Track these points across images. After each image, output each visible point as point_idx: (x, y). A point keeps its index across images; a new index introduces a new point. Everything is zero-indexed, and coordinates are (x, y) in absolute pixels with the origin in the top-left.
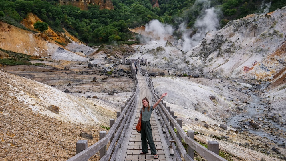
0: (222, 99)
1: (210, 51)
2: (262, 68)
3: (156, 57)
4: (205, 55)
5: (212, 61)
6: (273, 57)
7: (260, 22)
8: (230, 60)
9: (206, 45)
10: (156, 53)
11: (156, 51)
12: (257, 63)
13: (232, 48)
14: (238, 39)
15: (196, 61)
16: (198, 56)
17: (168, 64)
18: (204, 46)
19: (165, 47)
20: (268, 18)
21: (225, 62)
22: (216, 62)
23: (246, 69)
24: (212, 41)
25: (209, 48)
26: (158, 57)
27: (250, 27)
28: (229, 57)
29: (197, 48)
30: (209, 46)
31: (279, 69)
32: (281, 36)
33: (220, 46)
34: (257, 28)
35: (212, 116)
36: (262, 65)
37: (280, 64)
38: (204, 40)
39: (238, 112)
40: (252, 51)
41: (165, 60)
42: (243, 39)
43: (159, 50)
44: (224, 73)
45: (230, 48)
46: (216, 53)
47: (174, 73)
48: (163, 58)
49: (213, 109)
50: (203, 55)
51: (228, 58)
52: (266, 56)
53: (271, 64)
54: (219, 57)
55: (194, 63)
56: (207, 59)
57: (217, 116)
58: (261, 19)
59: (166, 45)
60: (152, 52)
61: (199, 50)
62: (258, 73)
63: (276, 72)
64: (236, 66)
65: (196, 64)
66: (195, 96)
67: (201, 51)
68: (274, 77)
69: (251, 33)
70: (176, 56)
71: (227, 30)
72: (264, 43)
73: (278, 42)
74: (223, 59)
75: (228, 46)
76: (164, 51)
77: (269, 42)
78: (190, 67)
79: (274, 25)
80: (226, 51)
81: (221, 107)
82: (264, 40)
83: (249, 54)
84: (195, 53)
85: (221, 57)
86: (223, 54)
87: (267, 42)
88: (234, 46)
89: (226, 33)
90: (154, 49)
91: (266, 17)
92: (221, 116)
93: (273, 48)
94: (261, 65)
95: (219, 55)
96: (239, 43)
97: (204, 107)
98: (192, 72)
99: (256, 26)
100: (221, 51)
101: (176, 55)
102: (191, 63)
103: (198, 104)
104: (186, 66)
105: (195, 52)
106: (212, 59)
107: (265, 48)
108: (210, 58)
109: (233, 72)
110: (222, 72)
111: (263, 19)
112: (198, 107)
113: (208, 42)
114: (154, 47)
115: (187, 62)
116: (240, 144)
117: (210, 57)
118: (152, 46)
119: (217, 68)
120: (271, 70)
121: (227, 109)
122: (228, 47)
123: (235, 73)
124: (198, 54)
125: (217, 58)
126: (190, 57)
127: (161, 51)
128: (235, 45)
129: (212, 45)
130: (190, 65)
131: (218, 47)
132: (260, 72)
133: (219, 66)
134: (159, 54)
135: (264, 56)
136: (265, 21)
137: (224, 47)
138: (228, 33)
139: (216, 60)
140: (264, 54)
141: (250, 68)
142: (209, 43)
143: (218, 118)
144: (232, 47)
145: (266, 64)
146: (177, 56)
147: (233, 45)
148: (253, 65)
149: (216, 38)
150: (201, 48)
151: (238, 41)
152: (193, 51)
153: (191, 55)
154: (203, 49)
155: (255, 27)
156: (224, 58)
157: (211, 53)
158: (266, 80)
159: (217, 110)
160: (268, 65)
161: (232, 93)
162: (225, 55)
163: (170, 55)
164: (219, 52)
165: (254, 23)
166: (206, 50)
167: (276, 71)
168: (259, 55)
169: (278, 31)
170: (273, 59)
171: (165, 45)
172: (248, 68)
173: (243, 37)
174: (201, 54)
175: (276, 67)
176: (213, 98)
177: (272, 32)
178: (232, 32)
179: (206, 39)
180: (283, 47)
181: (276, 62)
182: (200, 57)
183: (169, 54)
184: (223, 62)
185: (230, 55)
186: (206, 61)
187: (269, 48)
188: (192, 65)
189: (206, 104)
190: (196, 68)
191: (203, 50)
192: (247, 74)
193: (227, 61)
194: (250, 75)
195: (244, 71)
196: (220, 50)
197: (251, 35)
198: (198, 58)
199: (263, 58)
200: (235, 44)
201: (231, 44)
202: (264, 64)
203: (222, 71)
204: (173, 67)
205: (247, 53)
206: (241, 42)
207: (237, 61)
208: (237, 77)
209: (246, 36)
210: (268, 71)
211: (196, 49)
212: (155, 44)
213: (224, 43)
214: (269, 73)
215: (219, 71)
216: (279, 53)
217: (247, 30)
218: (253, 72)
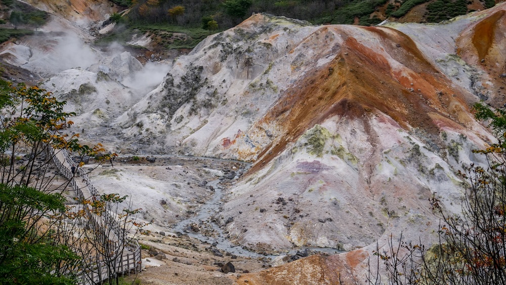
0: (174, 203)
1: (179, 100)
2: (247, 141)
3: (80, 107)
4: (170, 108)
5: (182, 122)
6: (260, 126)
7: (256, 54)
8: (209, 121)
9: (173, 88)
10: (79, 98)
11: (79, 94)
12: (241, 133)
13: (213, 99)
14: (224, 81)
15: (155, 122)
16: (159, 112)
17: (106, 126)
18: (170, 89)
19: (96, 82)
20: (268, 48)
21: (203, 125)
22: (187, 125)
23: (227, 142)
24: (183, 79)
25: (178, 94)
26: (84, 108)
27: (242, 61)
28: (209, 115)
29: (156, 94)
30: (178, 90)
31: (266, 145)
32: (275, 90)
33: (195, 94)
34: (251, 65)
35: (160, 224)
36: (247, 136)
37: (267, 137)
38: (170, 77)
39: (187, 216)
40: (237, 112)
41: (100, 117)
42: (233, 81)
43: (85, 92)
44: (196, 148)
45: (210, 98)
46: (188, 106)
47: (118, 149)
48: (94, 112)
49: (161, 216)
50: (166, 109)
51: (206, 116)
52: (254, 122)
53: (257, 136)
54: (193, 115)
55: (150, 127)
56: (175, 117)
57: (165, 223)
58: (258, 49)
59: (98, 79)
60: (71, 97)
61: (160, 98)
62: (241, 149)
63: (262, 149)
64: (215, 136)
65: (154, 129)
66: (144, 203)
67: (165, 101)
68: (259, 157)
69: (243, 73)
70: (119, 104)
71: (210, 57)
72: (254, 100)
73: (271, 100)
74: (199, 118)
75: (207, 94)
76: (94, 94)
77: (259, 99)
78: (145, 135)
79: (269, 69)
80: (204, 104)
81: (171, 212)
82: (254, 94)
83: (234, 117)
84: (155, 105)
85: (196, 115)
86: (198, 110)
87: (257, 99)
88: (216, 95)
89: (208, 63)
90: (74, 91)
91: (264, 46)
92: (169, 223)
93: (264, 109)
94: (245, 137)
95: (193, 111)
96: (225, 90)
97: (153, 214)
98: (148, 148)
99: (250, 60)
100: (196, 104)
101: (119, 102)
102: (146, 126)
103: (147, 212)
104: (138, 134)
105: (153, 102)
106: (182, 117)
107: (254, 109)
108: (178, 116)
109: (209, 147)
110: (194, 146)
111: (261, 49)
112: (147, 215)
113: (177, 81)
114: (73, 84)
115: (140, 125)
116: (169, 244)
117: (178, 113)
118: (70, 81)
119: (188, 136)
120: (256, 146)
121: (176, 214)
122: (207, 97)
123: (212, 149)
124: (158, 108)
125: (189, 117)
126: (144, 112)
127: (89, 93)
128: (218, 93)
129: (183, 87)
130: (144, 130)
131: (192, 96)
132: (244, 147)
133: (191, 133)
134: (86, 101)
135: (251, 122)
136: (263, 53)
137: (201, 96)
138: (211, 63)
139: (187, 120)
140: (251, 119)
141: (231, 141)
142: (178, 84)
143: (166, 225)
144: (214, 96)
145: (252, 135)
146: (121, 105)
147: (214, 94)
148: (236, 136)
149: (191, 73)
150: (164, 93)
151: (224, 85)
152: (150, 101)
153: (146, 108)
154: (168, 96)
155: (248, 63)
156: (201, 117)
157: (180, 104)
158: (249, 161)
159: (166, 216)
160: (253, 137)
161: (190, 192)
162: (202, 111)
163: (108, 102)
164: (193, 106)
165: (247, 55)
166: (172, 98)
167: (262, 147)
168: (245, 119)
169: (272, 82)
170: (261, 128)
171: (96, 78)
172: (229, 140)
173: (232, 77)
174: (164, 106)
175: (263, 142)
176: (163, 203)
177: (264, 82)
178: (218, 60)
179: (173, 75)
180: (275, 109)
181: (264, 133)
182: (162, 113)
183: (106, 100)
184: (198, 125)
185: (211, 111)
186: (172, 121)
187: (258, 109)
188: (147, 130)
189: (155, 211)
190: (155, 138)
191: (168, 98)
192: (226, 151)
193: (206, 122)
194: (231, 152)
195: (223, 146)
196: (194, 102)
197: (243, 76)
198: (159, 116)
199: (250, 125)
200: (219, 91)
201: (212, 90)
202: (249, 135)
203: (194, 144)
204: (115, 135)
205: (231, 114)
206: (228, 86)
207: (217, 126)
208: (214, 155)
209: (236, 77)
210: (253, 146)
211: (155, 96)
212: (75, 77)
213: (201, 88)
214: (253, 150)
215: (189, 145)
216: (269, 119)
217: (239, 66)
218: (235, 148)
